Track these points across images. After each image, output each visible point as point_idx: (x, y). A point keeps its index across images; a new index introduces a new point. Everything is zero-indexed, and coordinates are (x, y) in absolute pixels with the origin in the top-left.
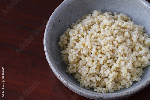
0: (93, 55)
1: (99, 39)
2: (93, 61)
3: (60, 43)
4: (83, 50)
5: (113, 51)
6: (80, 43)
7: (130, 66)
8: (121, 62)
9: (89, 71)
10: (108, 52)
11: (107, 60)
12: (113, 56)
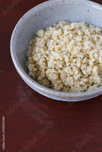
0: (67, 64)
1: (63, 49)
2: (72, 68)
5: (81, 51)
8: (94, 55)
9: (74, 79)
10: (78, 53)
11: (82, 61)
12: (84, 54)
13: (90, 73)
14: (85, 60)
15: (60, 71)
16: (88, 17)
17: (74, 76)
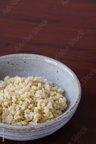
0: (13, 104)
1: (16, 92)
2: (15, 109)
4: (3, 103)
5: (31, 97)
7: (50, 106)
8: (42, 104)
9: (13, 118)
10: (27, 98)
11: (28, 106)
12: (33, 101)
13: (31, 118)
14: (31, 105)
16: (57, 79)
17: (14, 116)
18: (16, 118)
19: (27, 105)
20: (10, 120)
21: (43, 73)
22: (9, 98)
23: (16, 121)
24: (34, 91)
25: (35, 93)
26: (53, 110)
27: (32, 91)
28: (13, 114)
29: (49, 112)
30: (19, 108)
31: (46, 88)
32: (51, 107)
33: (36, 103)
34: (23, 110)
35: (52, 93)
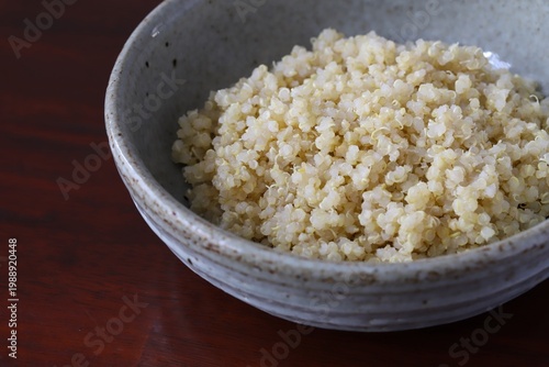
0: (321, 158)
1: (345, 102)
2: (324, 179)
3: (178, 146)
4: (276, 147)
6: (265, 115)
7: (489, 184)
8: (448, 172)
9: (307, 223)
10: (388, 136)
11: (386, 173)
12: (414, 155)
13: (389, 230)
14: (401, 172)
15: (275, 173)
17: (314, 212)
18: (319, 221)
19: (381, 171)
20: (291, 229)
21: (499, 34)
22: (305, 127)
23: (316, 236)
24: (427, 110)
25: (427, 118)
26: (501, 207)
27: (417, 106)
28: (311, 201)
29: (477, 212)
30: (341, 180)
31: (490, 101)
32: (491, 192)
33: (424, 166)
34: (360, 188)
35: (514, 128)
